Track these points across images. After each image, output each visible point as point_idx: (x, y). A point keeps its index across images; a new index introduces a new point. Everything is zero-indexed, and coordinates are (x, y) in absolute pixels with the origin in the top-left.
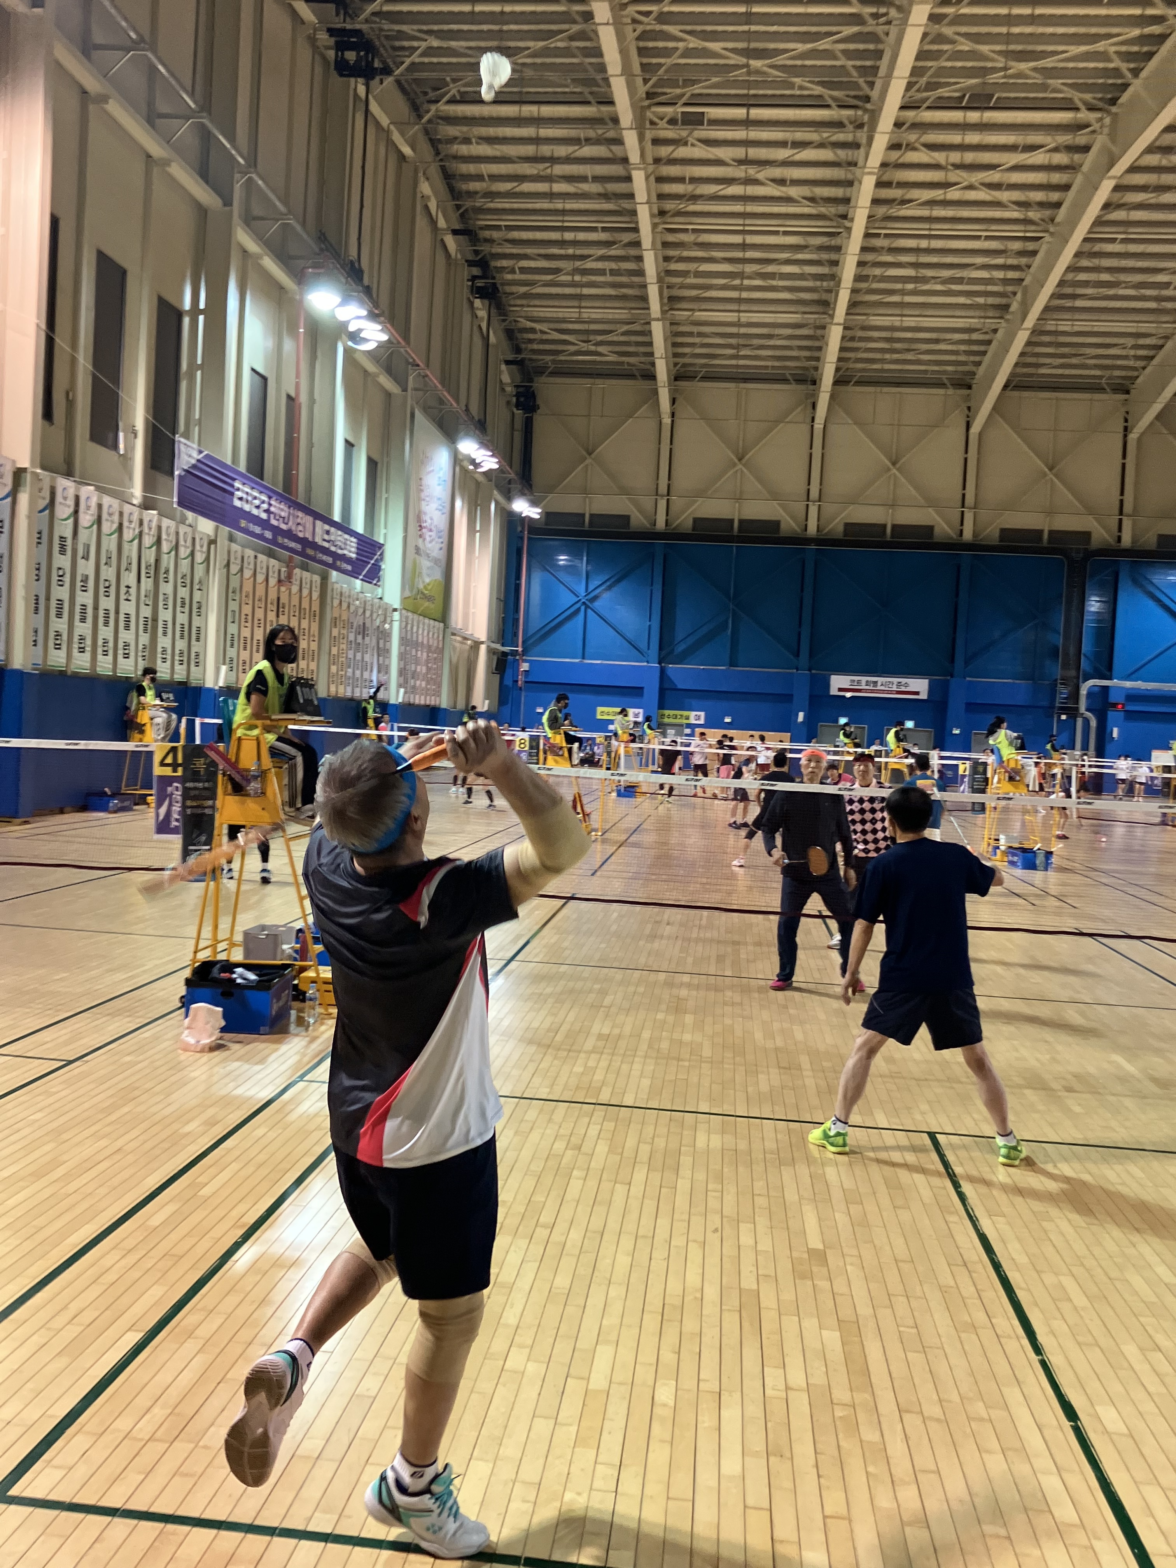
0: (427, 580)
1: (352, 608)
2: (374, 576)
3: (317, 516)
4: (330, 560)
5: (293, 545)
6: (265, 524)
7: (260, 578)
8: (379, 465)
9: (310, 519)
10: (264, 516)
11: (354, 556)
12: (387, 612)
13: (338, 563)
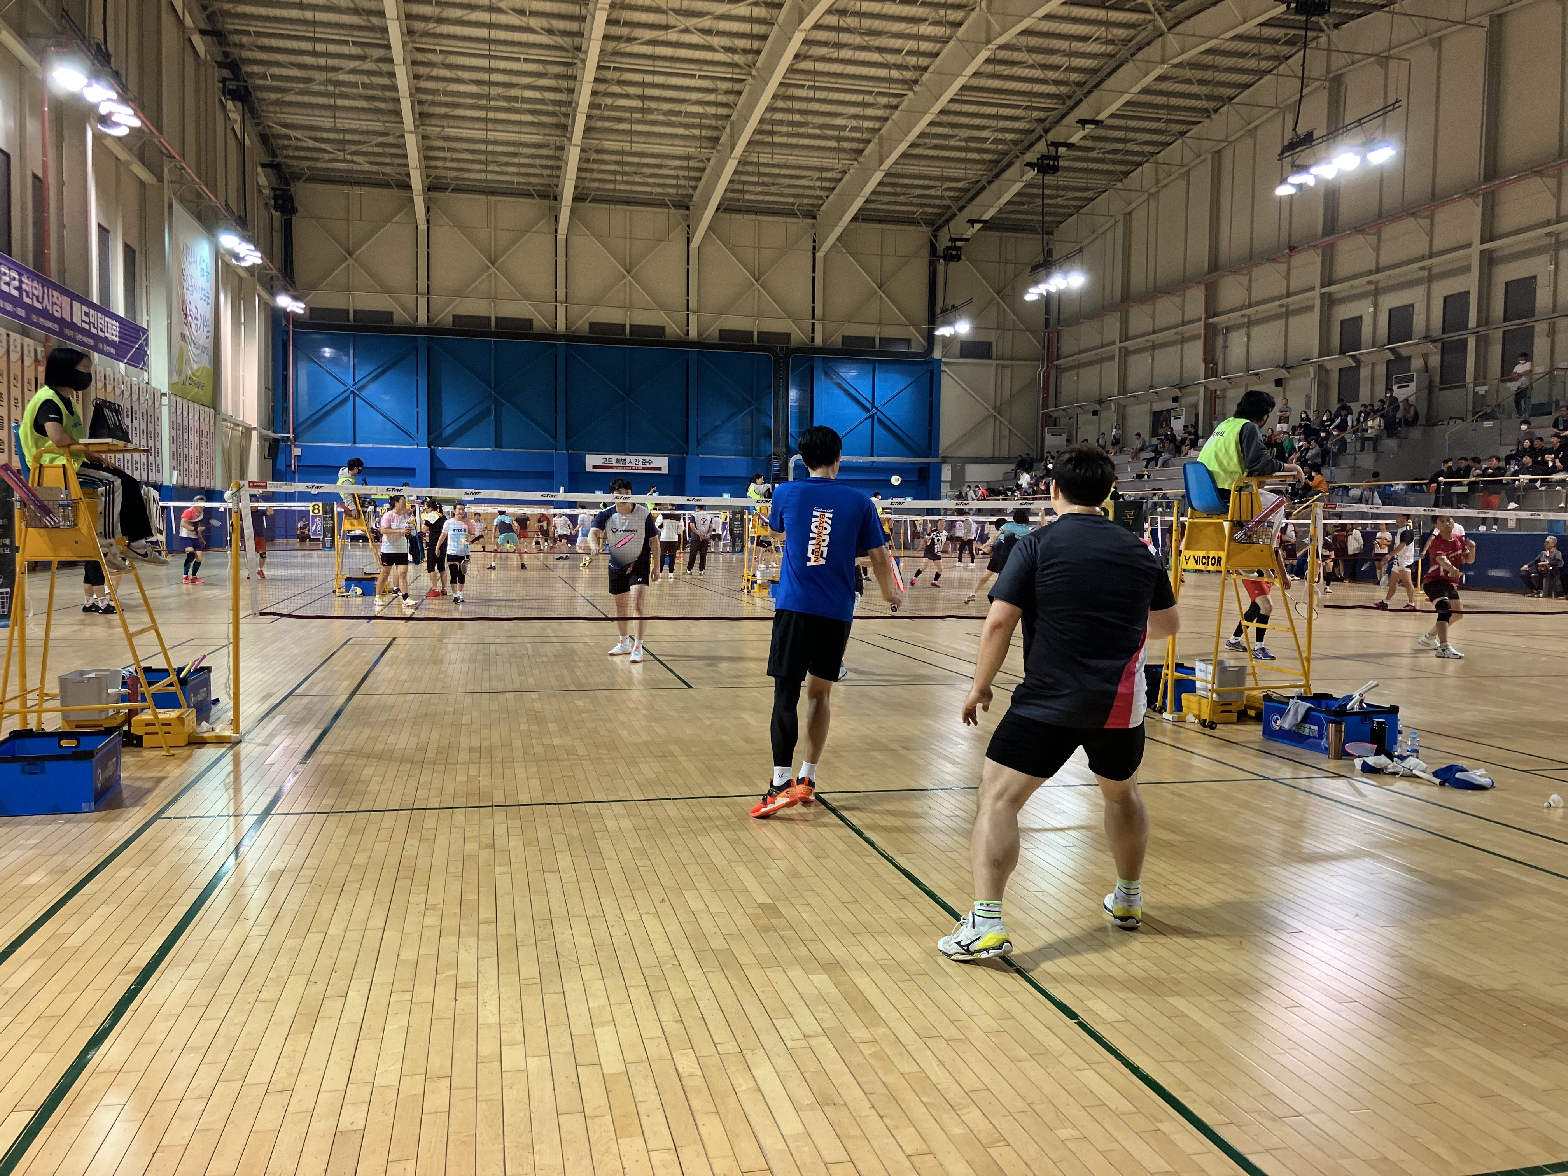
0: (195, 366)
1: (118, 392)
2: (140, 359)
3: (74, 297)
4: (91, 342)
5: (49, 324)
6: (17, 302)
7: (15, 356)
8: (137, 253)
9: (66, 300)
10: (16, 293)
11: (117, 339)
12: (156, 395)
13: (100, 345)
